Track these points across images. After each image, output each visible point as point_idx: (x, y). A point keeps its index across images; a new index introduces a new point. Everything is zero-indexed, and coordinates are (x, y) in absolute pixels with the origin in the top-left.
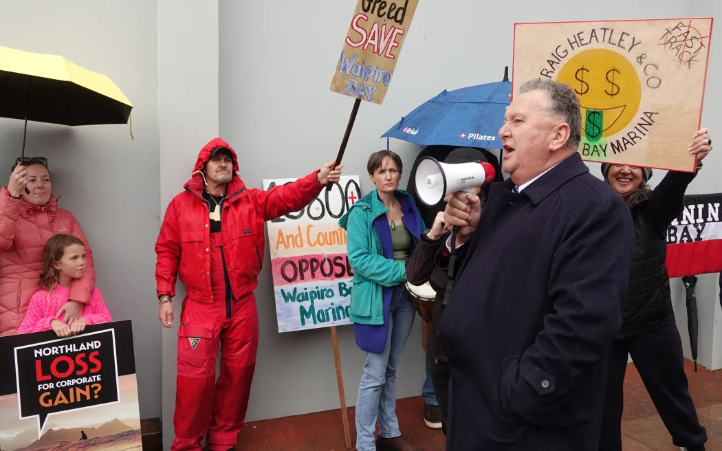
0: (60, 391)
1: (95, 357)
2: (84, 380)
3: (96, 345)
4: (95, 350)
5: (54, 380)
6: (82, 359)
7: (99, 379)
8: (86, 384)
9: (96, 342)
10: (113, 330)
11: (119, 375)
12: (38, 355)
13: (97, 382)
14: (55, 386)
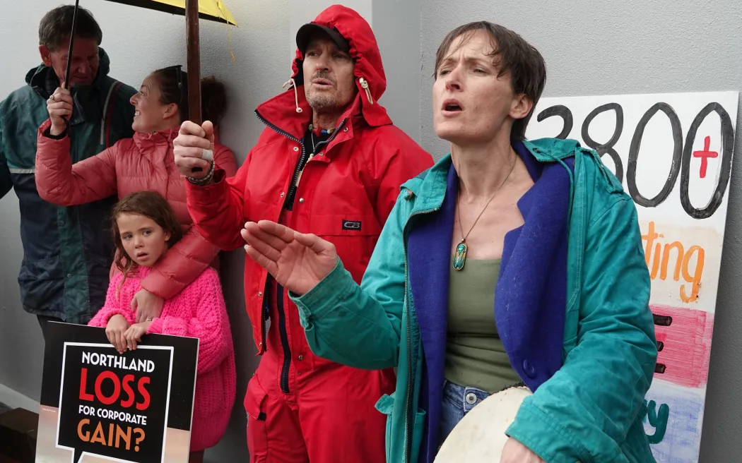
0: (100, 424)
1: (145, 385)
2: (127, 417)
3: (148, 366)
4: (147, 374)
5: (97, 404)
6: (130, 383)
7: (144, 423)
8: (128, 424)
9: (150, 362)
10: (172, 348)
11: (168, 426)
12: (86, 360)
13: (140, 426)
14: (96, 413)
